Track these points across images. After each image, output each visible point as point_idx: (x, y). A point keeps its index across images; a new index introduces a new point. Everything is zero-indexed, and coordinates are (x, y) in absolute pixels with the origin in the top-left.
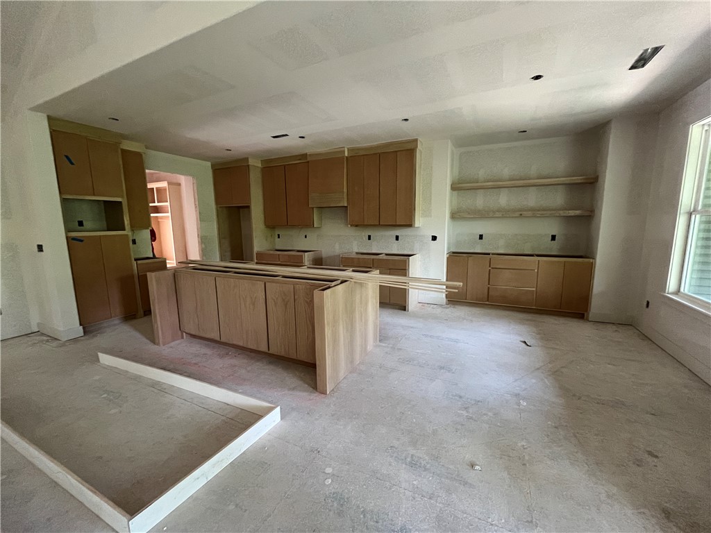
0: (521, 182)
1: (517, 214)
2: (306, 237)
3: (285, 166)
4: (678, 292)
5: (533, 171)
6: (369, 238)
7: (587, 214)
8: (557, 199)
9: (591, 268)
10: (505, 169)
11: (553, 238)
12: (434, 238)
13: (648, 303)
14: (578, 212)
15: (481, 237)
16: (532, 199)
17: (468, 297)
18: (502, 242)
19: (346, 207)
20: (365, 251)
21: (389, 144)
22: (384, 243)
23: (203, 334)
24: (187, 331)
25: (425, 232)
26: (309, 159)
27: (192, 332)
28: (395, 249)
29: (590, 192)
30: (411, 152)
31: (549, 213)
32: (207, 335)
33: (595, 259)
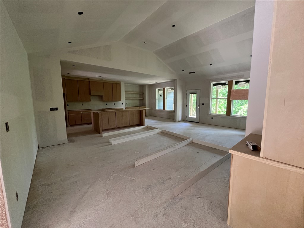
2: (82, 105)
3: (78, 80)
4: (157, 109)
7: (144, 99)
8: (138, 96)
11: (138, 103)
13: (153, 112)
14: (142, 99)
15: (127, 103)
16: (134, 96)
21: (115, 81)
22: (111, 106)
23: (110, 128)
24: (104, 129)
25: (121, 102)
26: (90, 80)
27: (106, 128)
28: (114, 107)
29: (142, 95)
30: (120, 85)
31: (137, 99)
32: (112, 127)
33: (146, 106)
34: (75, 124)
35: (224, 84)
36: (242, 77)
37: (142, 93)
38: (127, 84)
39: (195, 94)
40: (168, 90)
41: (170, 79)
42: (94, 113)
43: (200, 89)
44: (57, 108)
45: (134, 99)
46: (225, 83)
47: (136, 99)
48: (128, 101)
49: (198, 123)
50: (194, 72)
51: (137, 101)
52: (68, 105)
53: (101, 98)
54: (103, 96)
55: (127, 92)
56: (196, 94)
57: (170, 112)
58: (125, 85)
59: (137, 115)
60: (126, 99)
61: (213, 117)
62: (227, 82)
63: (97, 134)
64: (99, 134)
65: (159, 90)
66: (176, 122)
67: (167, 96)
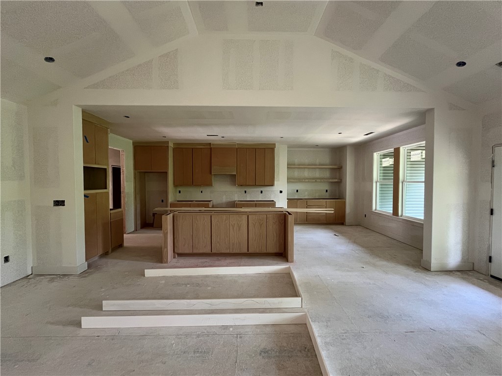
0: (313, 166)
1: (314, 181)
2: (202, 192)
3: (192, 148)
4: (376, 210)
5: (318, 162)
6: (245, 192)
7: (340, 181)
8: (327, 174)
9: (345, 203)
10: (306, 160)
11: (327, 191)
12: (281, 192)
13: (365, 215)
14: (336, 180)
15: (297, 191)
16: (317, 174)
17: (298, 220)
18: (306, 193)
19: (235, 175)
20: (242, 200)
21: (260, 144)
22: (254, 195)
23: (195, 251)
25: (277, 189)
26: (212, 147)
30: (272, 150)
31: (322, 181)
32: (201, 251)
33: (345, 199)
37: (336, 167)
38: (295, 147)
40: (413, 153)
51: (324, 187)
52: (180, 192)
55: (290, 166)
58: (288, 151)
60: (290, 180)
65: (383, 156)
67: (408, 174)
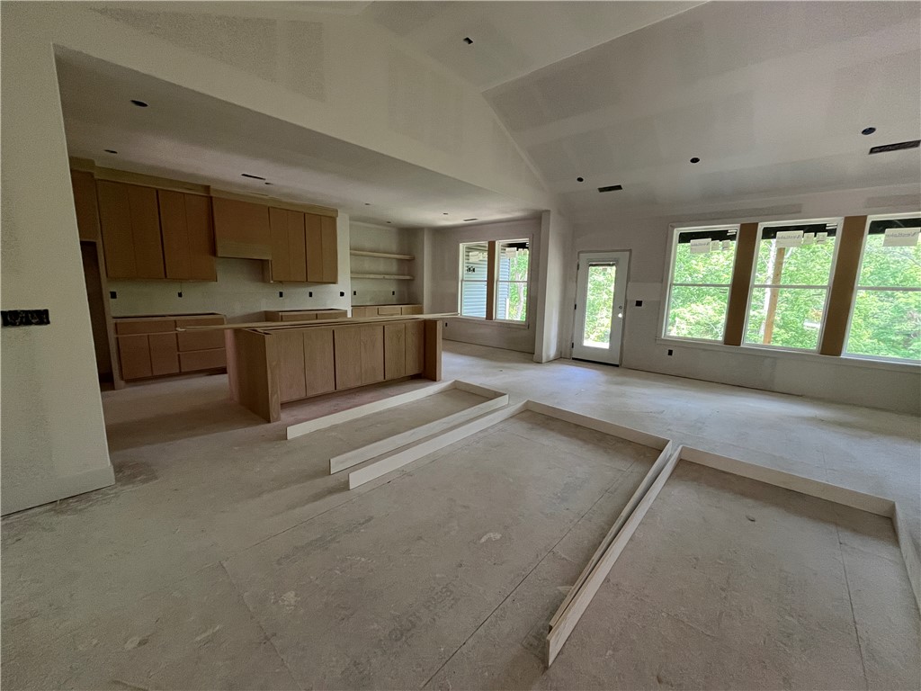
2: (180, 295)
3: (157, 190)
6: (281, 295)
7: (411, 278)
8: (394, 268)
11: (393, 293)
12: (342, 294)
13: (446, 323)
14: (407, 277)
15: (355, 293)
21: (313, 207)
22: (297, 300)
23: (311, 393)
24: (285, 399)
25: (336, 289)
26: (212, 195)
27: (295, 397)
28: (309, 304)
29: (408, 267)
30: (333, 220)
31: (392, 277)
33: (422, 303)
34: (150, 375)
35: (721, 236)
36: (796, 211)
37: (407, 257)
38: (363, 220)
39: (613, 265)
41: (522, 210)
42: (237, 332)
43: (630, 251)
44: (46, 312)
45: (382, 276)
46: (727, 231)
47: (387, 277)
48: (359, 287)
49: (617, 366)
50: (619, 187)
51: (391, 286)
52: (113, 295)
53: (260, 270)
54: (268, 260)
55: (356, 252)
56: (614, 268)
57: (509, 326)
58: (351, 224)
59: (411, 342)
60: (356, 275)
61: (673, 348)
62: (733, 228)
63: (258, 424)
64: (268, 426)
65: (470, 249)
66: (539, 362)
67: (502, 272)
